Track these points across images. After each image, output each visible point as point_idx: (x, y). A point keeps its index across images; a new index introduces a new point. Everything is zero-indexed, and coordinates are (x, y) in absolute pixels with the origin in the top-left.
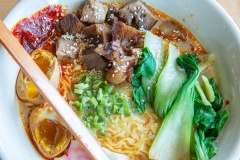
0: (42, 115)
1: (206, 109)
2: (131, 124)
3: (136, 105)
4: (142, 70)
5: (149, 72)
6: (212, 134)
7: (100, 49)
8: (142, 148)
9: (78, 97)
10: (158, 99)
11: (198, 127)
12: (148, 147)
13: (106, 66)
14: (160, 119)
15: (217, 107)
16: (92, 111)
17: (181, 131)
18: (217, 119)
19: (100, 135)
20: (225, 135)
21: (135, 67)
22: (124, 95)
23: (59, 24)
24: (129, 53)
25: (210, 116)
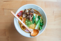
0: (22, 25)
1: (41, 23)
2: (33, 25)
3: (33, 23)
4: (33, 19)
5: (34, 19)
6: (42, 26)
7: (28, 17)
8: (34, 28)
9: (26, 23)
10: (35, 22)
11: (40, 25)
12: (35, 28)
13: (29, 19)
14: (36, 24)
15: (42, 23)
16: (28, 24)
17: (38, 26)
18: (42, 24)
19: (29, 27)
20: (43, 26)
21: (33, 18)
22: (31, 22)
23: (22, 13)
24: (32, 17)
25: (41, 24)
